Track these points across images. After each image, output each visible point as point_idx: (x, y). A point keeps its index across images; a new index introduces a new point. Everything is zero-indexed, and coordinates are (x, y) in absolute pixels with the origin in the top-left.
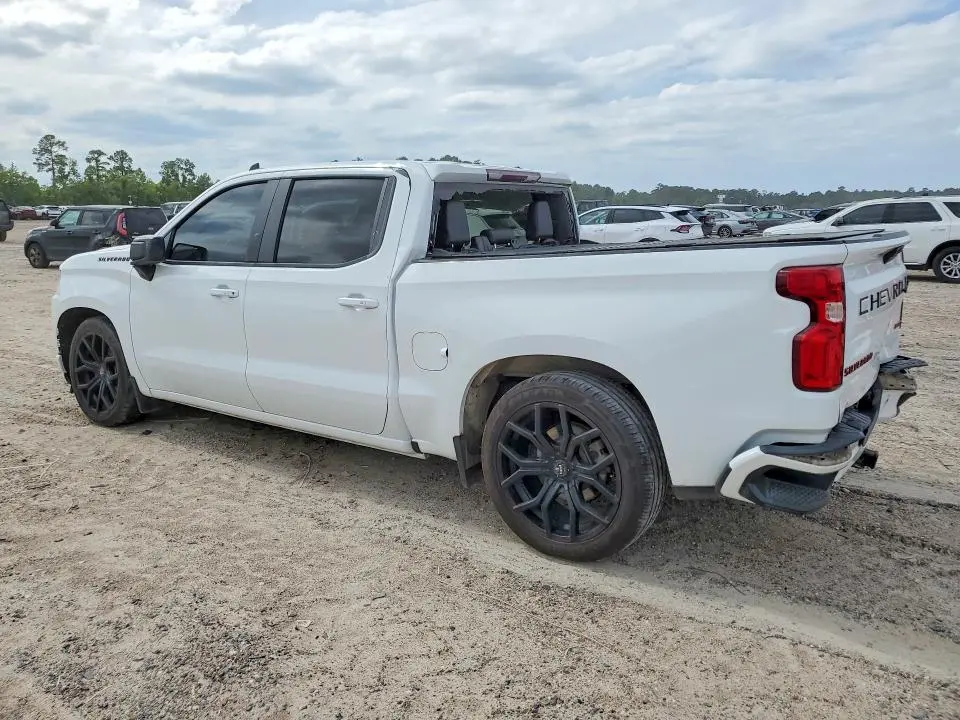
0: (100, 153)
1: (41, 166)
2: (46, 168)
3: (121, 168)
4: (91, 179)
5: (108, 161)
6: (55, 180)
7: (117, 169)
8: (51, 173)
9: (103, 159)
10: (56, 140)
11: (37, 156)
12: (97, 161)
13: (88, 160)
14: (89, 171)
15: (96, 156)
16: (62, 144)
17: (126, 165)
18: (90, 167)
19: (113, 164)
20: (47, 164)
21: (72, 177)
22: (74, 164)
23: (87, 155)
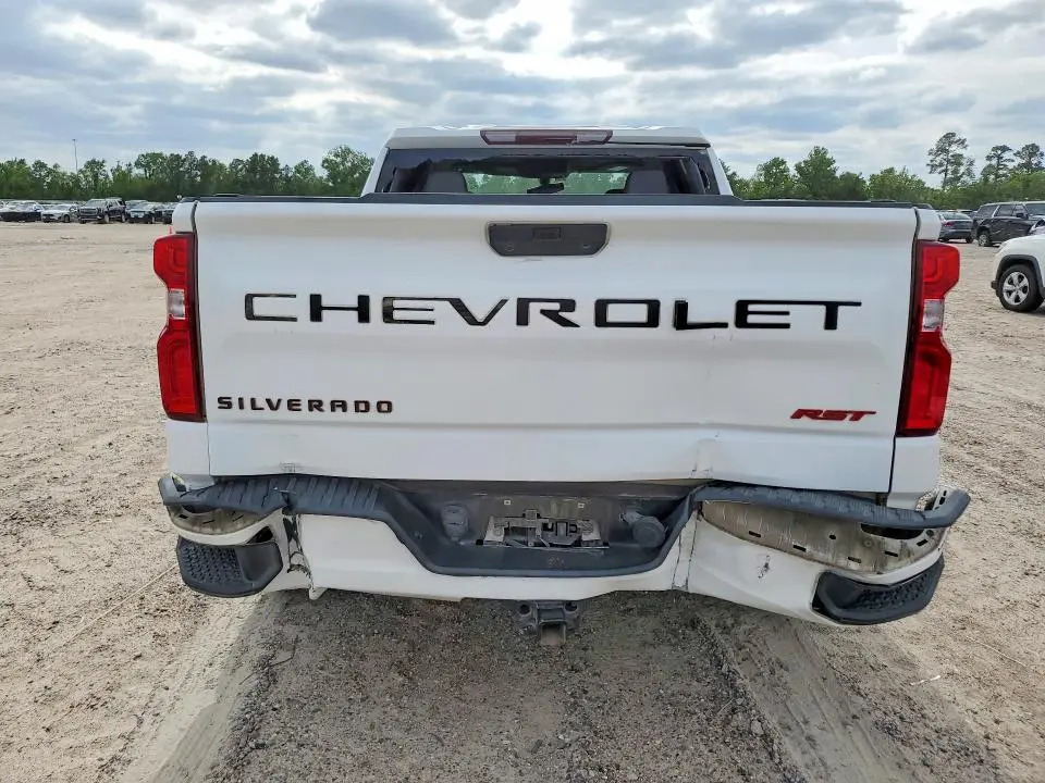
0: (1004, 149)
1: (933, 167)
2: (939, 169)
3: (1028, 165)
4: (986, 180)
5: (1014, 158)
6: (945, 183)
7: (1021, 166)
8: (943, 175)
9: (1007, 155)
10: (957, 138)
11: (931, 157)
12: (999, 157)
13: (989, 158)
14: (987, 172)
15: (999, 152)
16: (962, 142)
17: (1034, 161)
18: (990, 166)
19: (1018, 161)
20: (941, 165)
21: (965, 178)
22: (971, 163)
23: (989, 151)
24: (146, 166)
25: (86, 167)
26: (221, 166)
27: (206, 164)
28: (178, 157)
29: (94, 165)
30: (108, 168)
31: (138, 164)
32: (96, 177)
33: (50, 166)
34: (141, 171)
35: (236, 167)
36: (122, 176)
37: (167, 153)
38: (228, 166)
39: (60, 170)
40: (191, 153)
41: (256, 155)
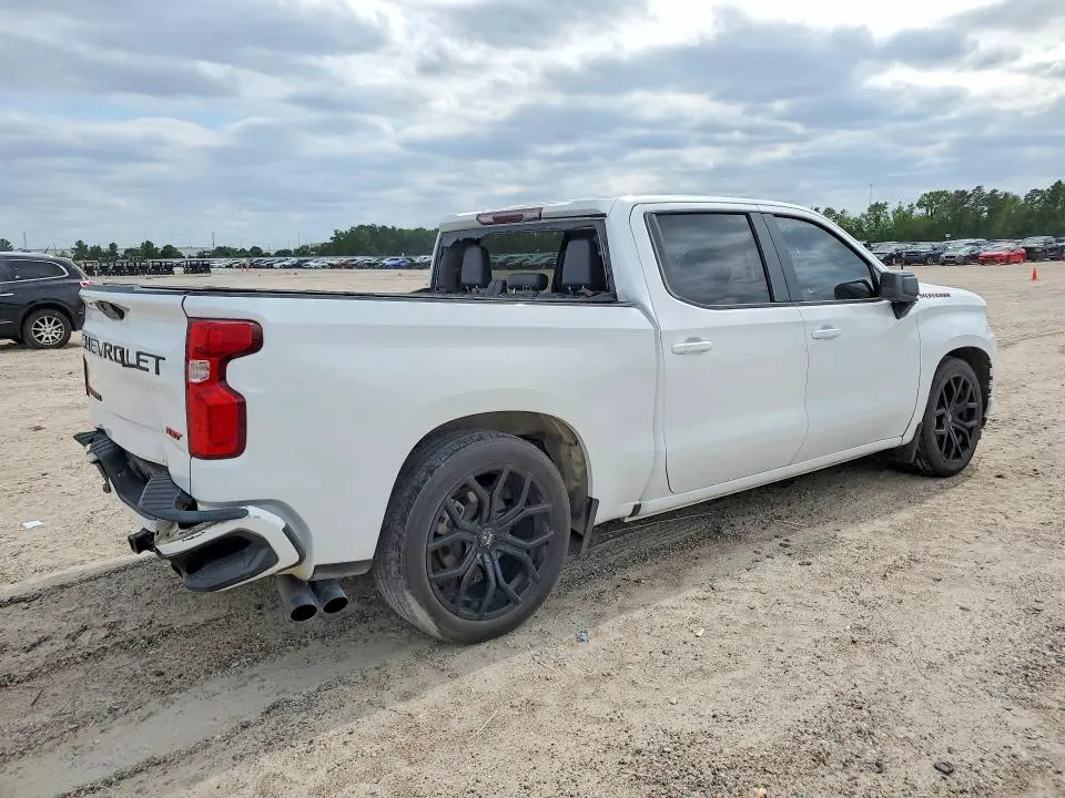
24: (929, 206)
25: (870, 210)
26: (1016, 199)
27: (996, 197)
28: (964, 193)
29: (877, 208)
30: (890, 209)
31: (920, 204)
32: (877, 219)
33: (838, 212)
34: (923, 211)
35: (1033, 198)
36: (903, 217)
37: (952, 190)
38: (1023, 198)
39: (846, 216)
40: (979, 188)
41: (1060, 182)
